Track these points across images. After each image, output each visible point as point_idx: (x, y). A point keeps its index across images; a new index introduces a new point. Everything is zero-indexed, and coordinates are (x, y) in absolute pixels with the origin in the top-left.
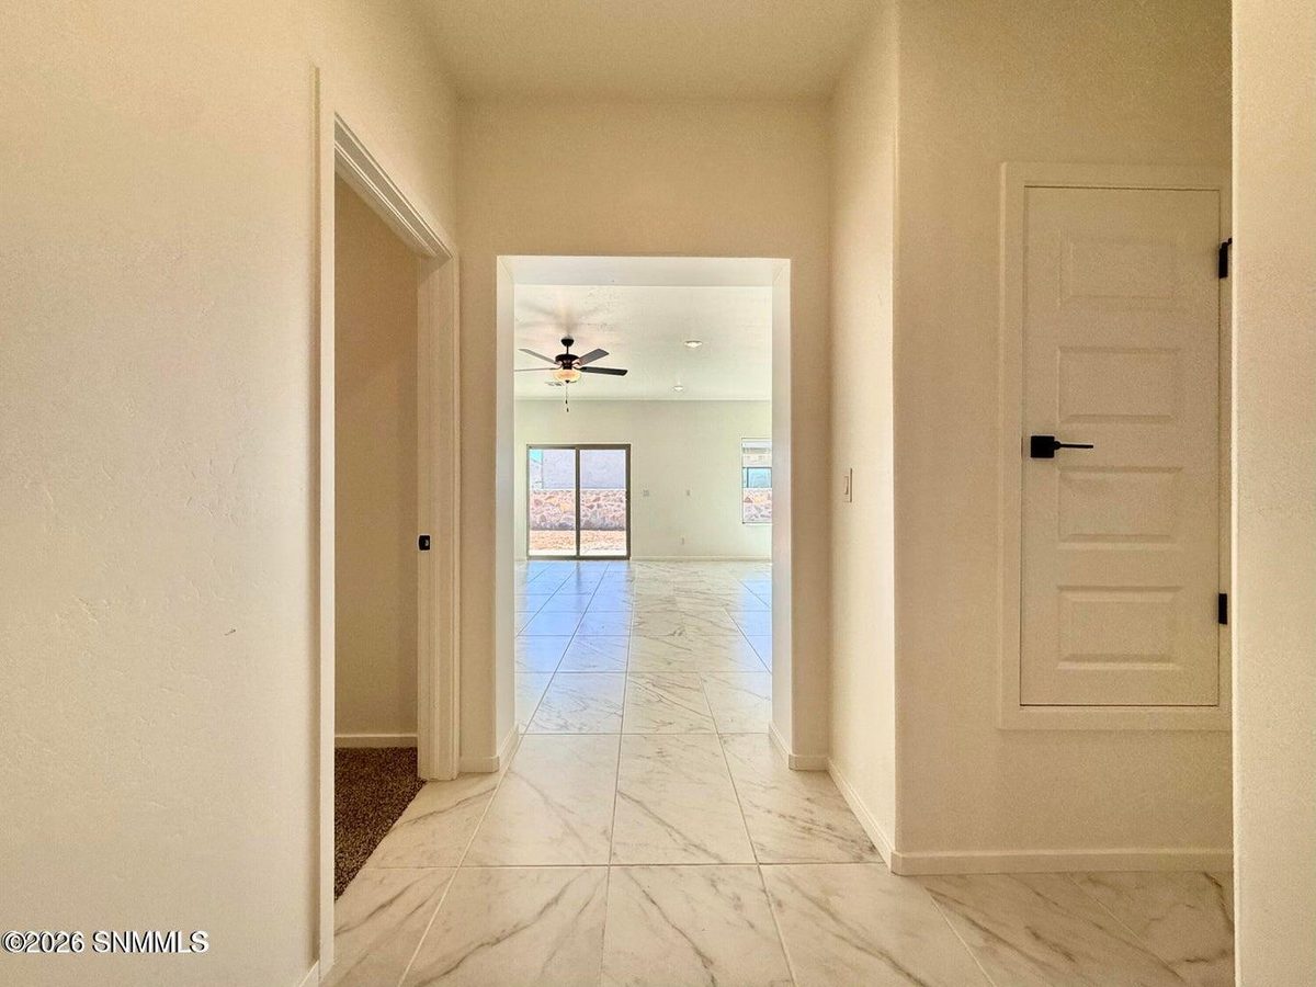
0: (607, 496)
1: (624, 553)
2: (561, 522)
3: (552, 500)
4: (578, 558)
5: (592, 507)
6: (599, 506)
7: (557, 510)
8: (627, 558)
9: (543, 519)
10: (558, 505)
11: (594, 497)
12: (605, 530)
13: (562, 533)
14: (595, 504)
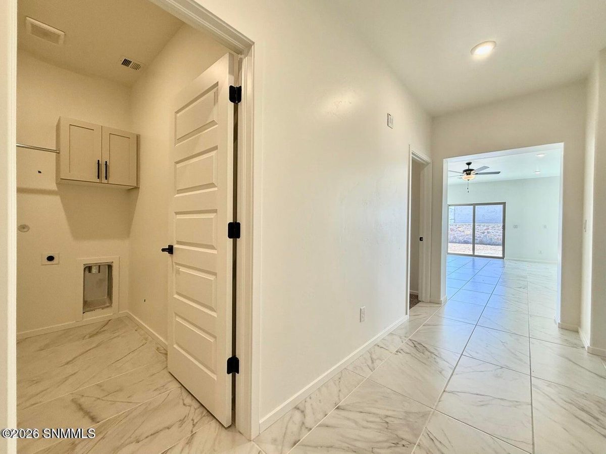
0: (494, 227)
1: (501, 256)
2: (465, 239)
3: (459, 229)
4: (473, 255)
5: (483, 233)
6: (488, 233)
7: (463, 233)
8: (503, 258)
9: (455, 238)
10: (463, 231)
11: (485, 228)
12: (492, 245)
13: (465, 245)
14: (486, 231)
